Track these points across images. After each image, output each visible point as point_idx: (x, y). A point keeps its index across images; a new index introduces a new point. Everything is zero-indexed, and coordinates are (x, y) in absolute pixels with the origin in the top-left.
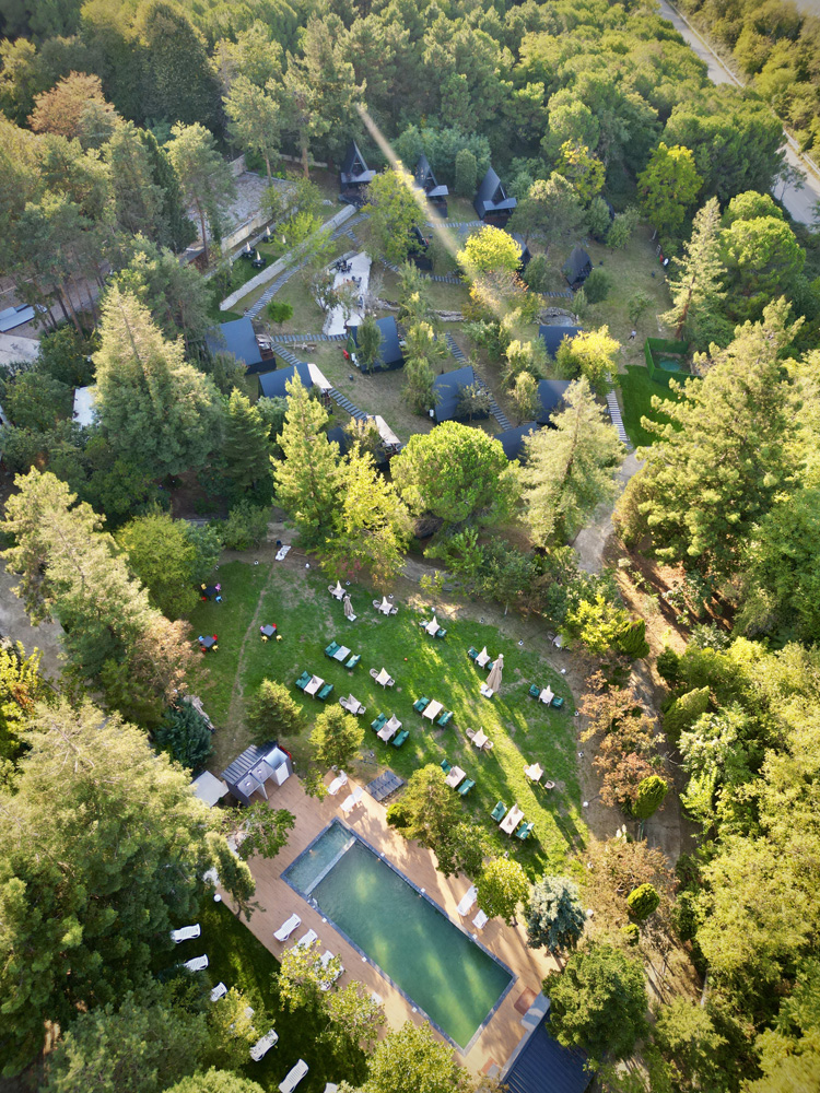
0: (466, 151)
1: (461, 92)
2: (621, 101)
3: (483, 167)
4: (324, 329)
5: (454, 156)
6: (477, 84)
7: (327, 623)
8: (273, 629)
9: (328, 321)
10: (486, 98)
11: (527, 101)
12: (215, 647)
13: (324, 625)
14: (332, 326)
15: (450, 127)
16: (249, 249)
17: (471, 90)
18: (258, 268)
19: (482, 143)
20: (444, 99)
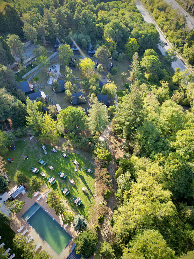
0: (84, 39)
1: (83, 25)
2: (121, 27)
3: (89, 43)
4: (47, 82)
5: (81, 40)
6: (87, 23)
7: (40, 155)
8: (27, 157)
9: (48, 81)
10: (89, 26)
11: (99, 27)
12: (12, 161)
13: (39, 155)
14: (49, 82)
15: (81, 33)
16: (30, 63)
17: (85, 25)
18: (32, 68)
19: (88, 37)
20: (79, 26)
